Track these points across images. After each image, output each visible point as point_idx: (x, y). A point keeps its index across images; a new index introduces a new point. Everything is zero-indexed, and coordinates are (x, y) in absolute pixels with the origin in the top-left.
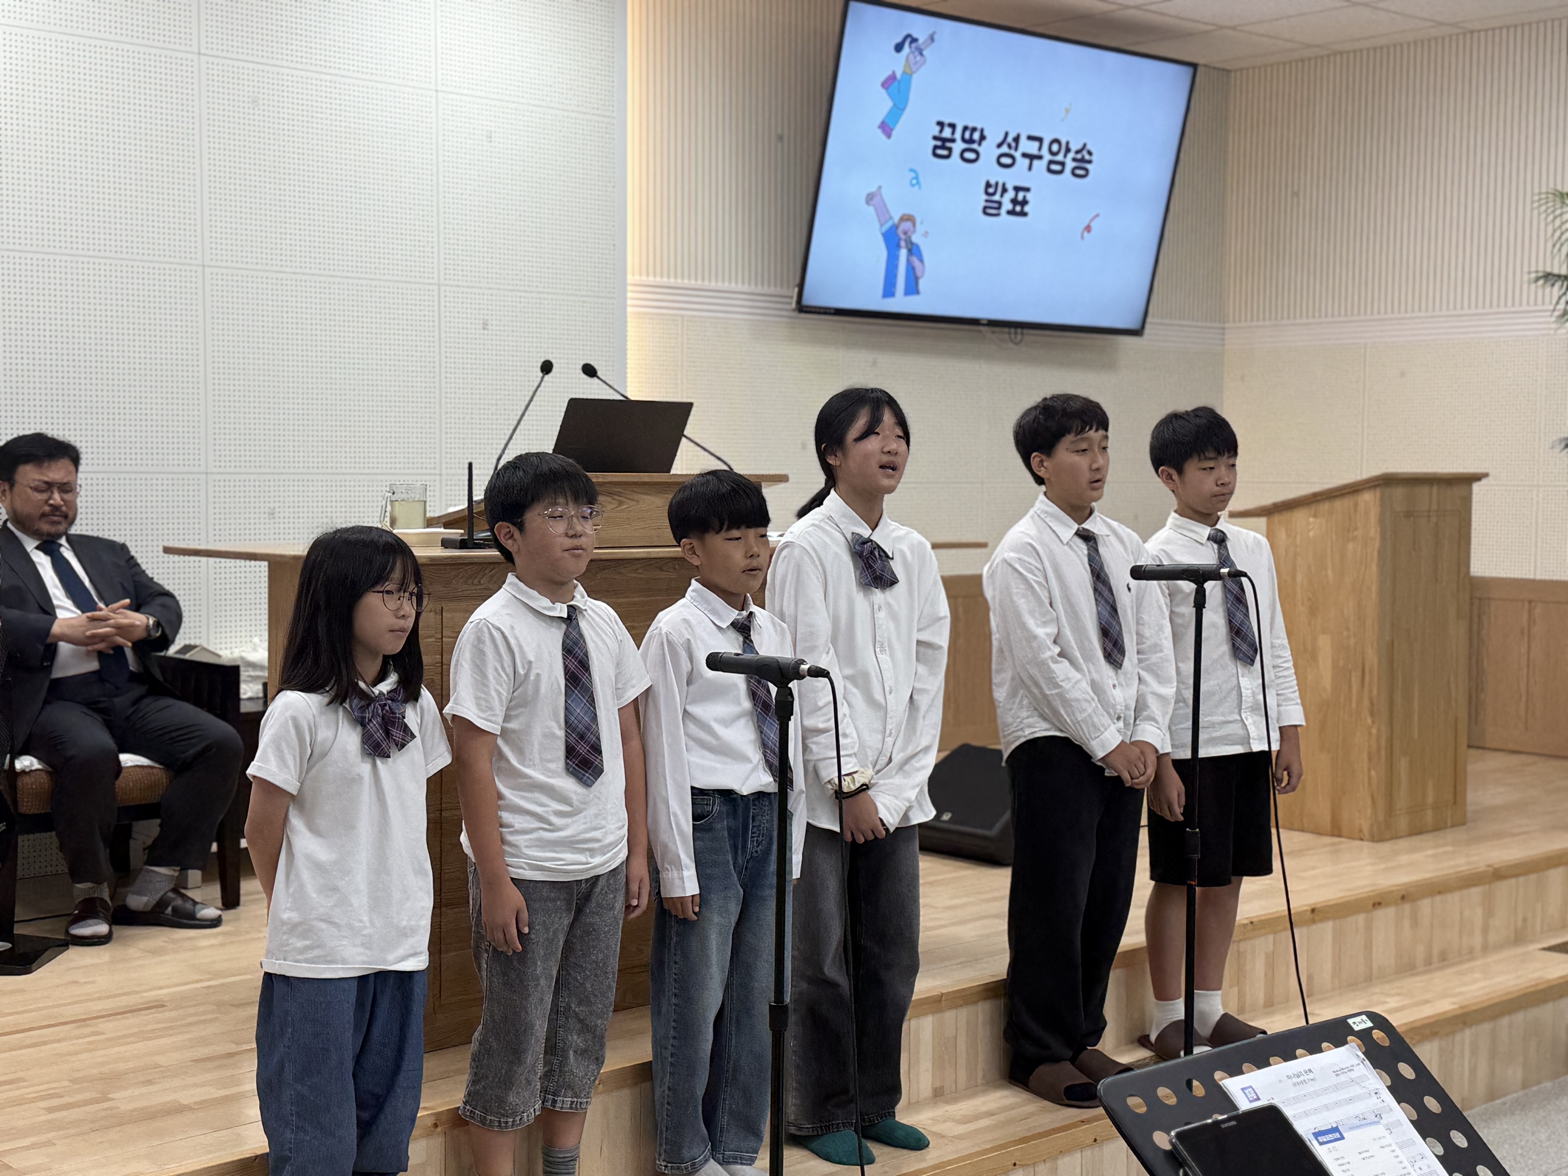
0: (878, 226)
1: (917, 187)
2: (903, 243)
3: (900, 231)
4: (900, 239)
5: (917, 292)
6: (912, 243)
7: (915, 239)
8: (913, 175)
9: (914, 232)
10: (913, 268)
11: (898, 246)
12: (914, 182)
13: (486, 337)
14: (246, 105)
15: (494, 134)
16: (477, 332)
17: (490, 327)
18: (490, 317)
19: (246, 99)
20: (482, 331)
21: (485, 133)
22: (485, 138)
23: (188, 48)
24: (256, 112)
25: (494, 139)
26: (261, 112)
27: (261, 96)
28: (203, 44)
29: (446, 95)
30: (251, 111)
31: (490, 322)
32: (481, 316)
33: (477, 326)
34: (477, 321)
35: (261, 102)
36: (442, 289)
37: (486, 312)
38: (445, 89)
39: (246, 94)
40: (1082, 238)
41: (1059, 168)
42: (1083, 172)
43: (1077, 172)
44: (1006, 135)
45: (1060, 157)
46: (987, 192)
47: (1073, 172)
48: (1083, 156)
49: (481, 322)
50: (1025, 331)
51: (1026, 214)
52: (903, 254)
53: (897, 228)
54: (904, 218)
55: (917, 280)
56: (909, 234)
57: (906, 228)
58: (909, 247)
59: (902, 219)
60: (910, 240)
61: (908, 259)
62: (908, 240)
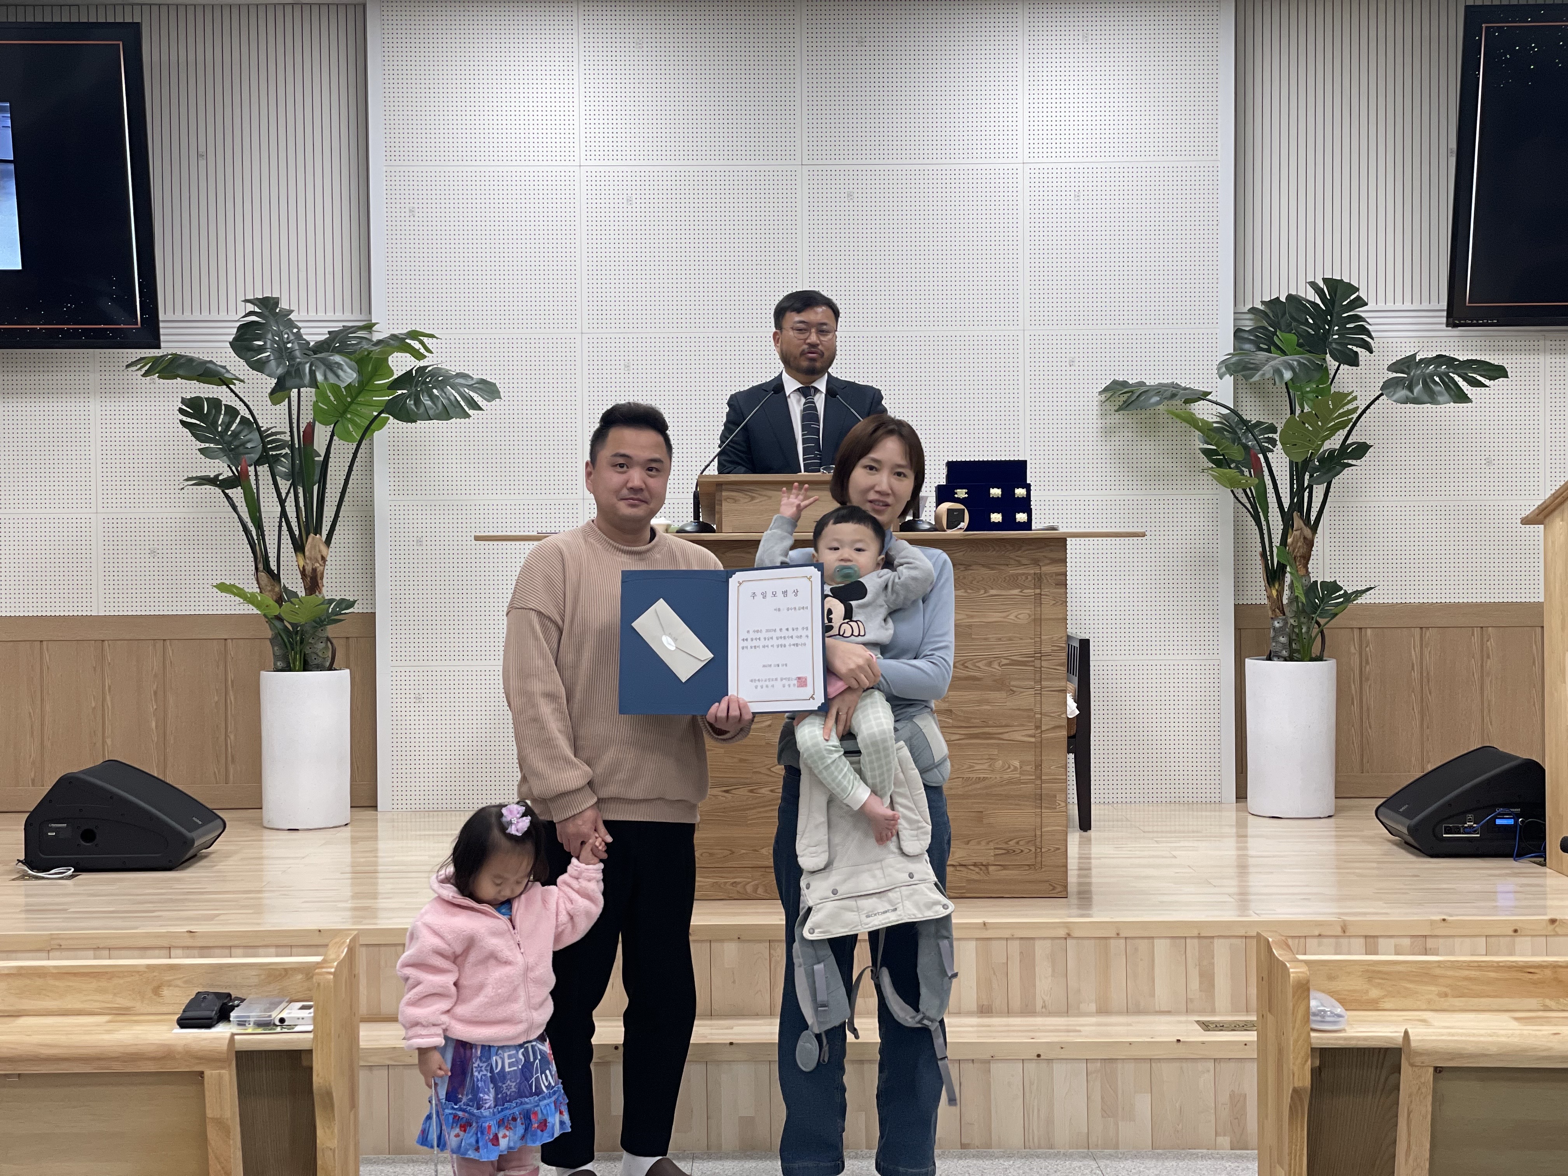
13: (1072, 373)
14: (842, 200)
15: (1082, 193)
16: (1064, 368)
17: (1077, 364)
18: (1077, 355)
19: (842, 195)
20: (1068, 368)
21: (1072, 193)
22: (1072, 197)
23: (793, 162)
24: (851, 204)
25: (1082, 198)
26: (856, 204)
27: (855, 191)
28: (805, 157)
29: (1032, 166)
30: (847, 204)
31: (1077, 360)
32: (1068, 355)
33: (1064, 364)
34: (1064, 359)
35: (855, 195)
36: (1027, 333)
37: (1072, 351)
38: (1032, 160)
39: (842, 191)
49: (1067, 360)
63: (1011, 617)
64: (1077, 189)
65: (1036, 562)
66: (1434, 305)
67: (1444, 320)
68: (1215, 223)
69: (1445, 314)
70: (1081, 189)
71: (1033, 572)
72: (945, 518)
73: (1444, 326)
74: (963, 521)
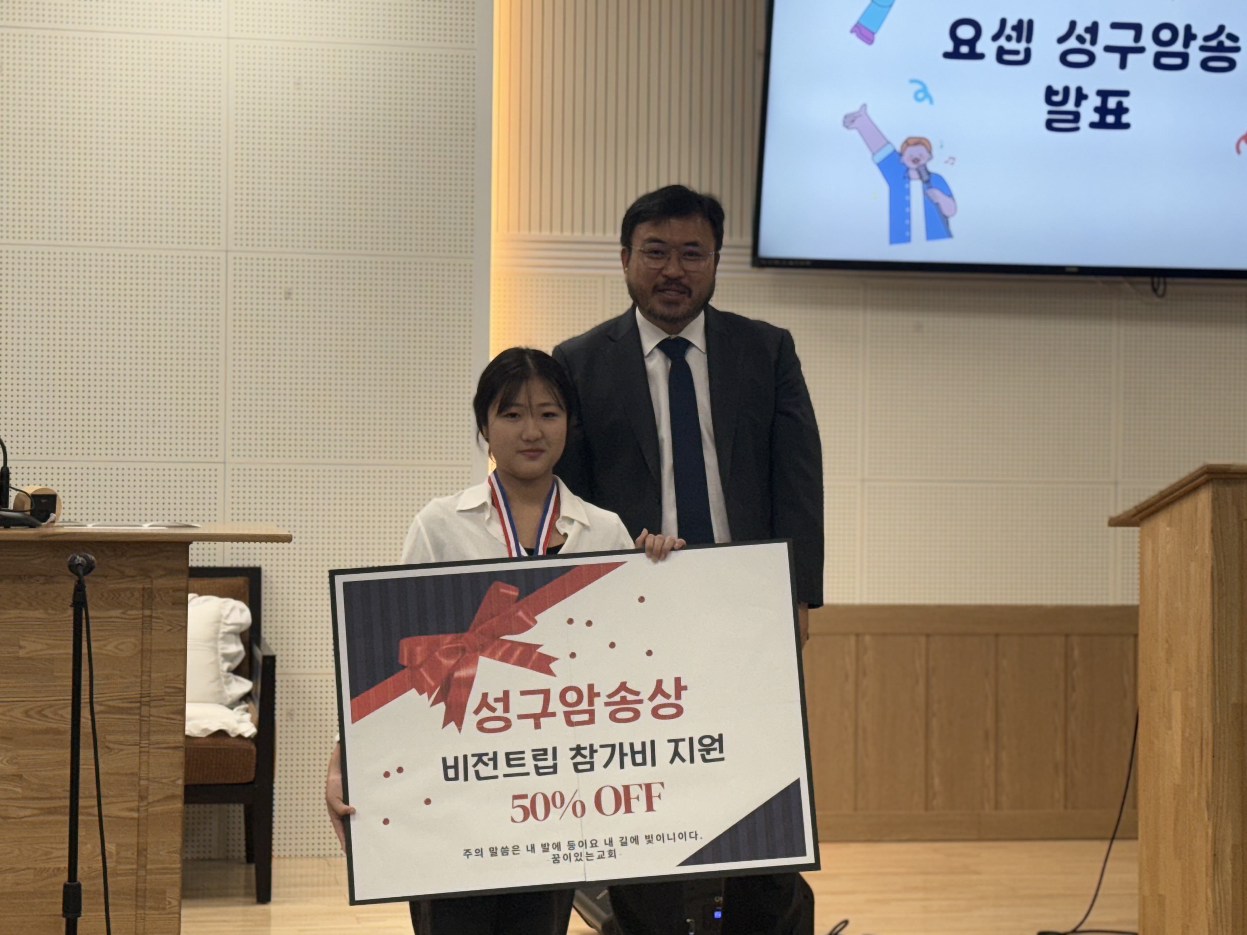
0: (869, 154)
1: (927, 102)
2: (913, 174)
3: (906, 159)
4: (908, 169)
5: (949, 235)
6: (929, 173)
7: (932, 167)
8: (917, 87)
9: (931, 157)
10: (937, 204)
11: (907, 178)
12: (921, 95)
15: (303, 80)
17: (294, 296)
18: (294, 285)
20: (283, 302)
21: (291, 80)
22: (291, 85)
25: (303, 86)
29: (240, 42)
31: (294, 291)
32: (283, 285)
33: (278, 296)
34: (278, 290)
35: (5, 67)
36: (231, 255)
37: (289, 279)
38: (239, 35)
40: (1238, 151)
41: (1178, 61)
42: (1224, 64)
43: (1212, 64)
44: (1073, 25)
45: (1178, 47)
46: (1049, 101)
47: (1204, 65)
48: (1221, 43)
49: (283, 291)
50: (1169, 280)
51: (1127, 126)
52: (916, 187)
53: (901, 155)
54: (911, 142)
55: (945, 220)
56: (922, 162)
57: (916, 155)
58: (926, 177)
59: (908, 143)
60: (926, 169)
61: (925, 194)
62: (922, 169)
63: (109, 647)
64: (297, 74)
65: (146, 573)
66: (739, 240)
70: (303, 75)
71: (141, 586)
72: (28, 507)
73: (748, 267)
74: (54, 512)
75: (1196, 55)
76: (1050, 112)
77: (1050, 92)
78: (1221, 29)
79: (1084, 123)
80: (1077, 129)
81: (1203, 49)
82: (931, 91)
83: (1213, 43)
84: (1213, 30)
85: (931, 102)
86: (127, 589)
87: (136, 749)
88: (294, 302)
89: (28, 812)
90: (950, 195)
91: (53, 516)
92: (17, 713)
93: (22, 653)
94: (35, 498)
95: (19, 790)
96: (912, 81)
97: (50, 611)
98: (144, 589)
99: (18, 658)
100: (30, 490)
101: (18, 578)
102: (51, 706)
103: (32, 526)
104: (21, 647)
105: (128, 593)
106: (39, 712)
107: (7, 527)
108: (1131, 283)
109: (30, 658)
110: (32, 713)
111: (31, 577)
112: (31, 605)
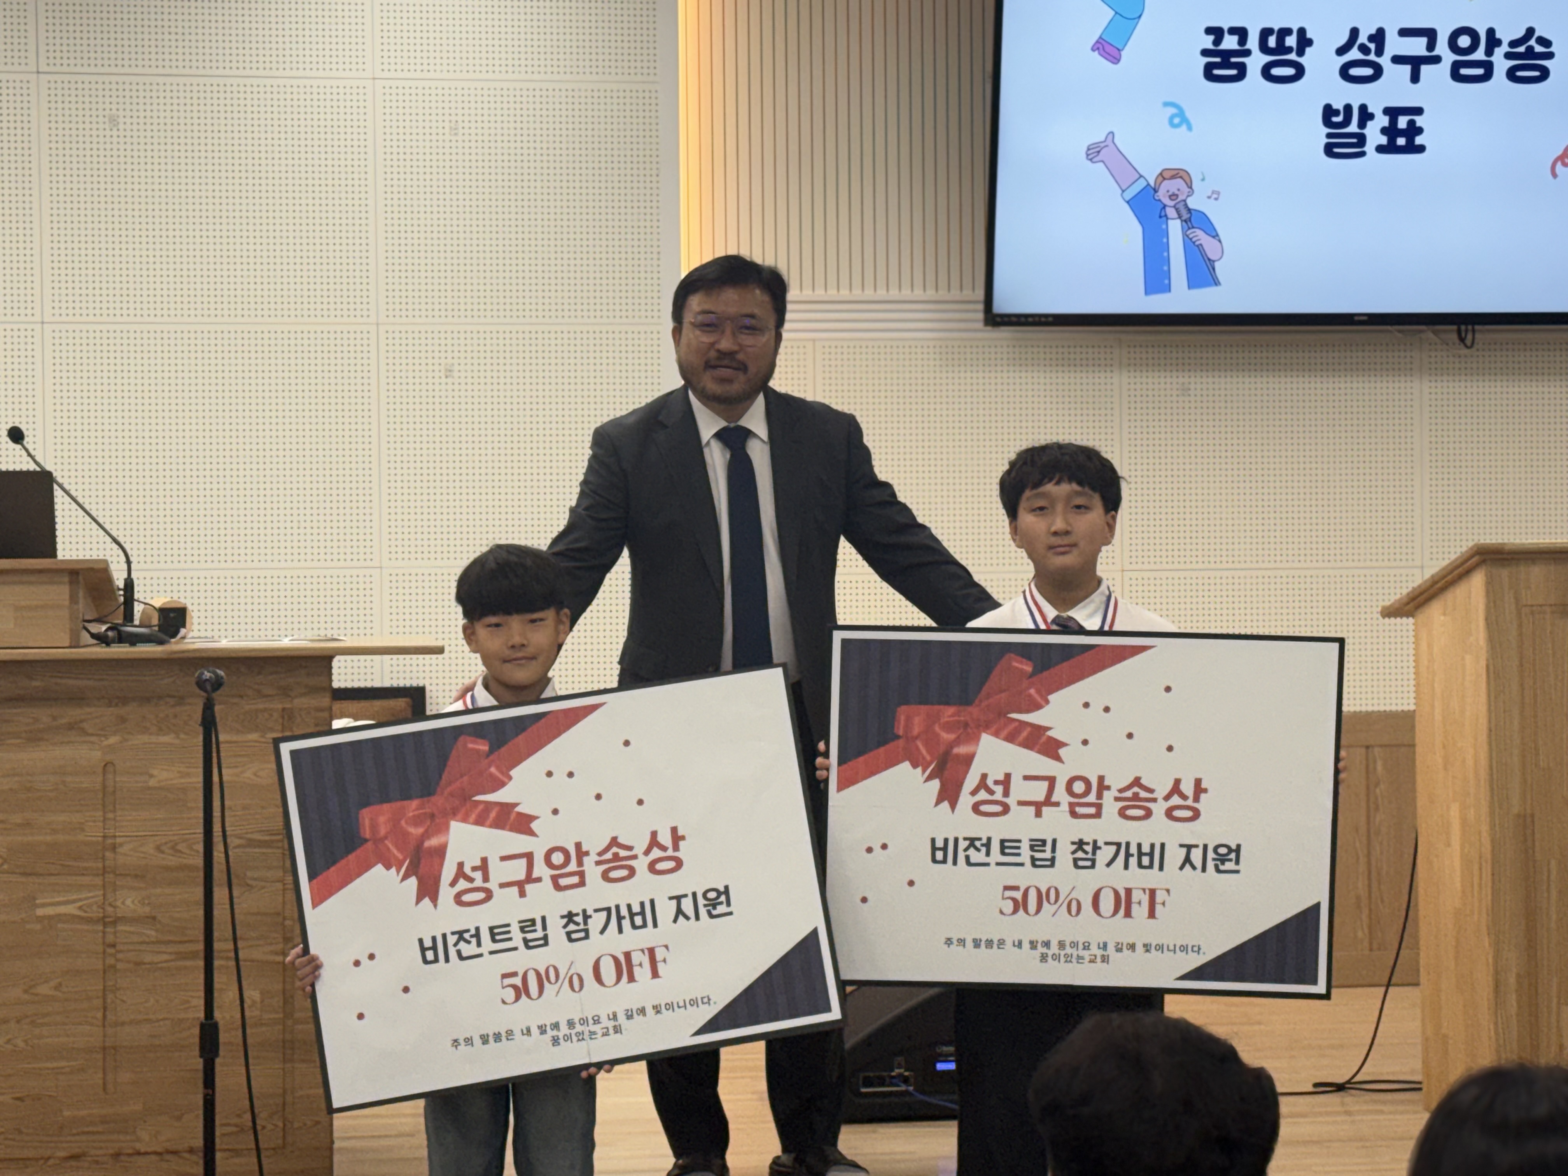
0: (1117, 191)
1: (1184, 127)
2: (1172, 213)
3: (1162, 195)
4: (1165, 206)
5: (1216, 283)
6: (1189, 210)
7: (1192, 203)
8: (1173, 111)
9: (1191, 192)
10: (1200, 247)
11: (1163, 217)
12: (1177, 121)
13: (450, 387)
14: (101, 126)
15: (461, 125)
16: (437, 381)
17: (456, 374)
18: (456, 361)
19: (101, 119)
20: (444, 380)
21: (447, 125)
22: (447, 131)
23: (23, 68)
24: (115, 133)
25: (461, 131)
26: (122, 133)
27: (121, 113)
28: (43, 60)
29: (388, 83)
30: (108, 133)
31: (456, 368)
32: (443, 361)
33: (437, 374)
34: (437, 368)
35: (121, 120)
36: (382, 329)
37: (449, 355)
38: (386, 74)
39: (100, 113)
40: (1554, 175)
41: (1480, 71)
42: (1536, 74)
43: (1520, 74)
44: (1354, 32)
45: (1479, 55)
46: (1327, 122)
47: (1511, 75)
48: (1530, 49)
49: (442, 368)
50: (1477, 327)
51: (1421, 149)
52: (1175, 227)
53: (1155, 191)
54: (1166, 175)
55: (1210, 264)
56: (1181, 198)
57: (1174, 190)
58: (1185, 216)
59: (1162, 176)
60: (1186, 206)
61: (1185, 235)
62: (1181, 206)
63: (248, 774)
64: (453, 118)
65: (285, 692)
66: (967, 294)
67: (981, 316)
68: (654, 172)
69: (981, 307)
70: (460, 118)
71: (280, 706)
72: (155, 621)
73: (980, 325)
74: (184, 625)
75: (1501, 64)
76: (1329, 136)
77: (1329, 112)
78: (1530, 32)
79: (1370, 147)
80: (1362, 154)
81: (1508, 56)
82: (1188, 114)
83: (1522, 49)
84: (1520, 33)
85: (1190, 128)
86: (265, 710)
87: (279, 886)
88: (457, 381)
89: (165, 957)
90: (1216, 236)
91: (183, 631)
92: (149, 848)
93: (152, 783)
94: (164, 612)
95: (153, 933)
96: (1166, 104)
97: (182, 736)
98: (284, 709)
99: (149, 788)
100: (158, 602)
101: (146, 700)
102: (185, 841)
103: (161, 642)
104: (151, 776)
105: (266, 715)
106: (173, 848)
107: (133, 644)
108: (1435, 333)
109: (160, 788)
110: (164, 848)
111: (160, 698)
112: (160, 729)
